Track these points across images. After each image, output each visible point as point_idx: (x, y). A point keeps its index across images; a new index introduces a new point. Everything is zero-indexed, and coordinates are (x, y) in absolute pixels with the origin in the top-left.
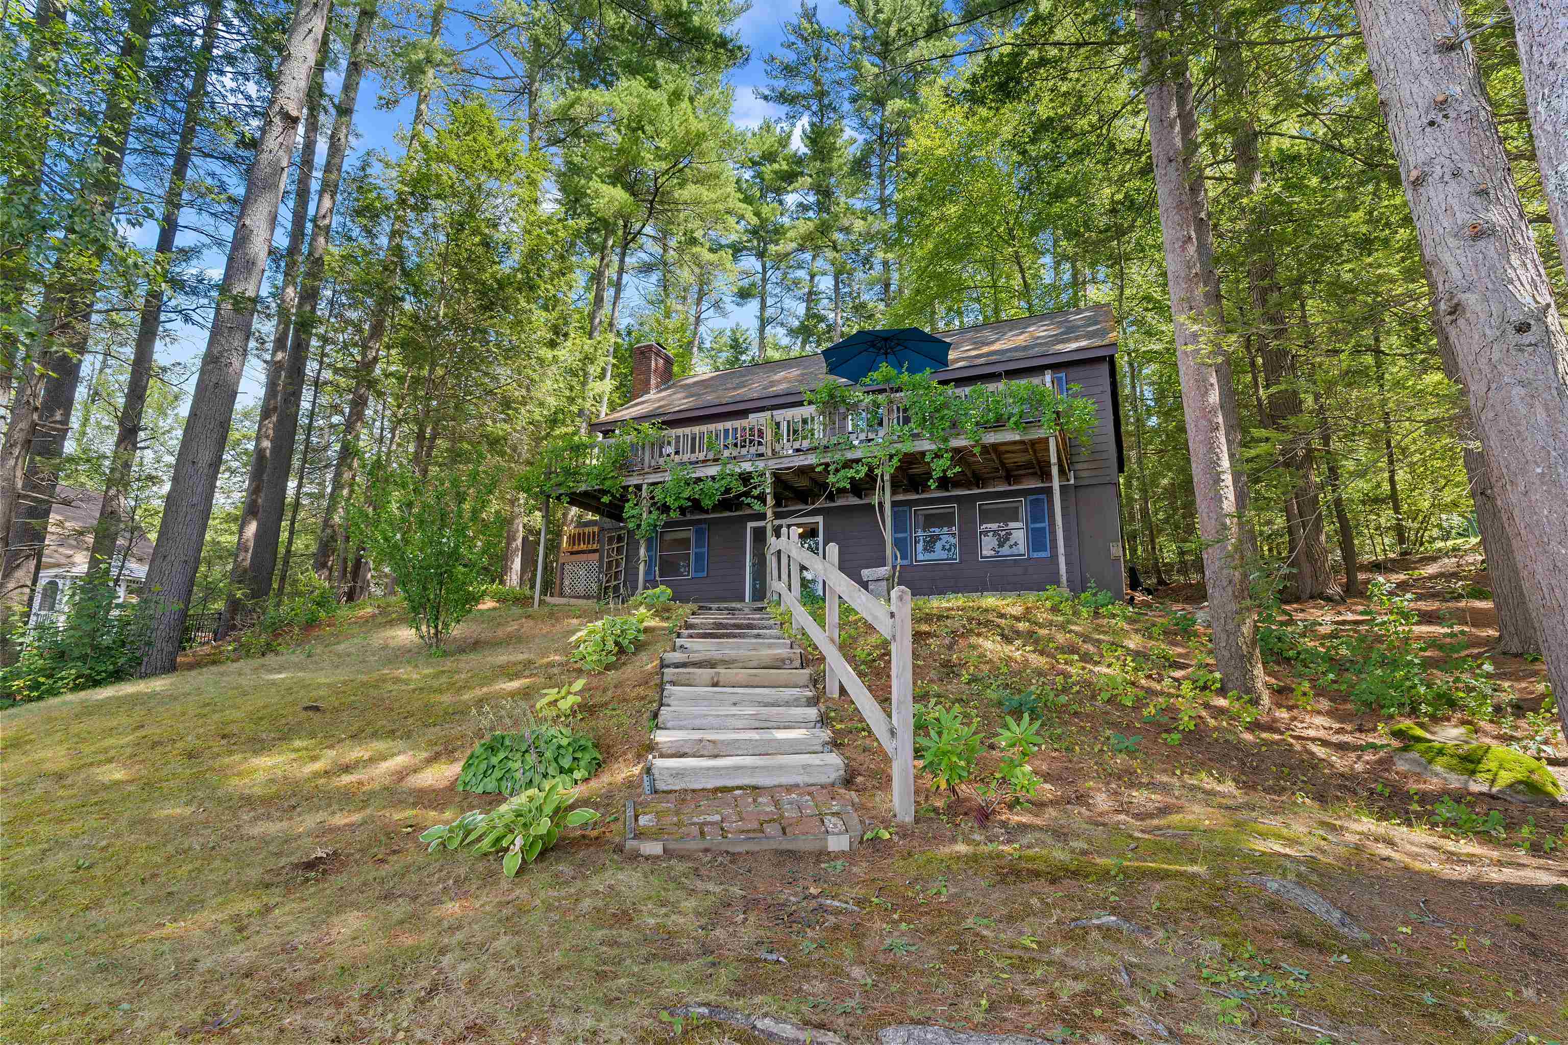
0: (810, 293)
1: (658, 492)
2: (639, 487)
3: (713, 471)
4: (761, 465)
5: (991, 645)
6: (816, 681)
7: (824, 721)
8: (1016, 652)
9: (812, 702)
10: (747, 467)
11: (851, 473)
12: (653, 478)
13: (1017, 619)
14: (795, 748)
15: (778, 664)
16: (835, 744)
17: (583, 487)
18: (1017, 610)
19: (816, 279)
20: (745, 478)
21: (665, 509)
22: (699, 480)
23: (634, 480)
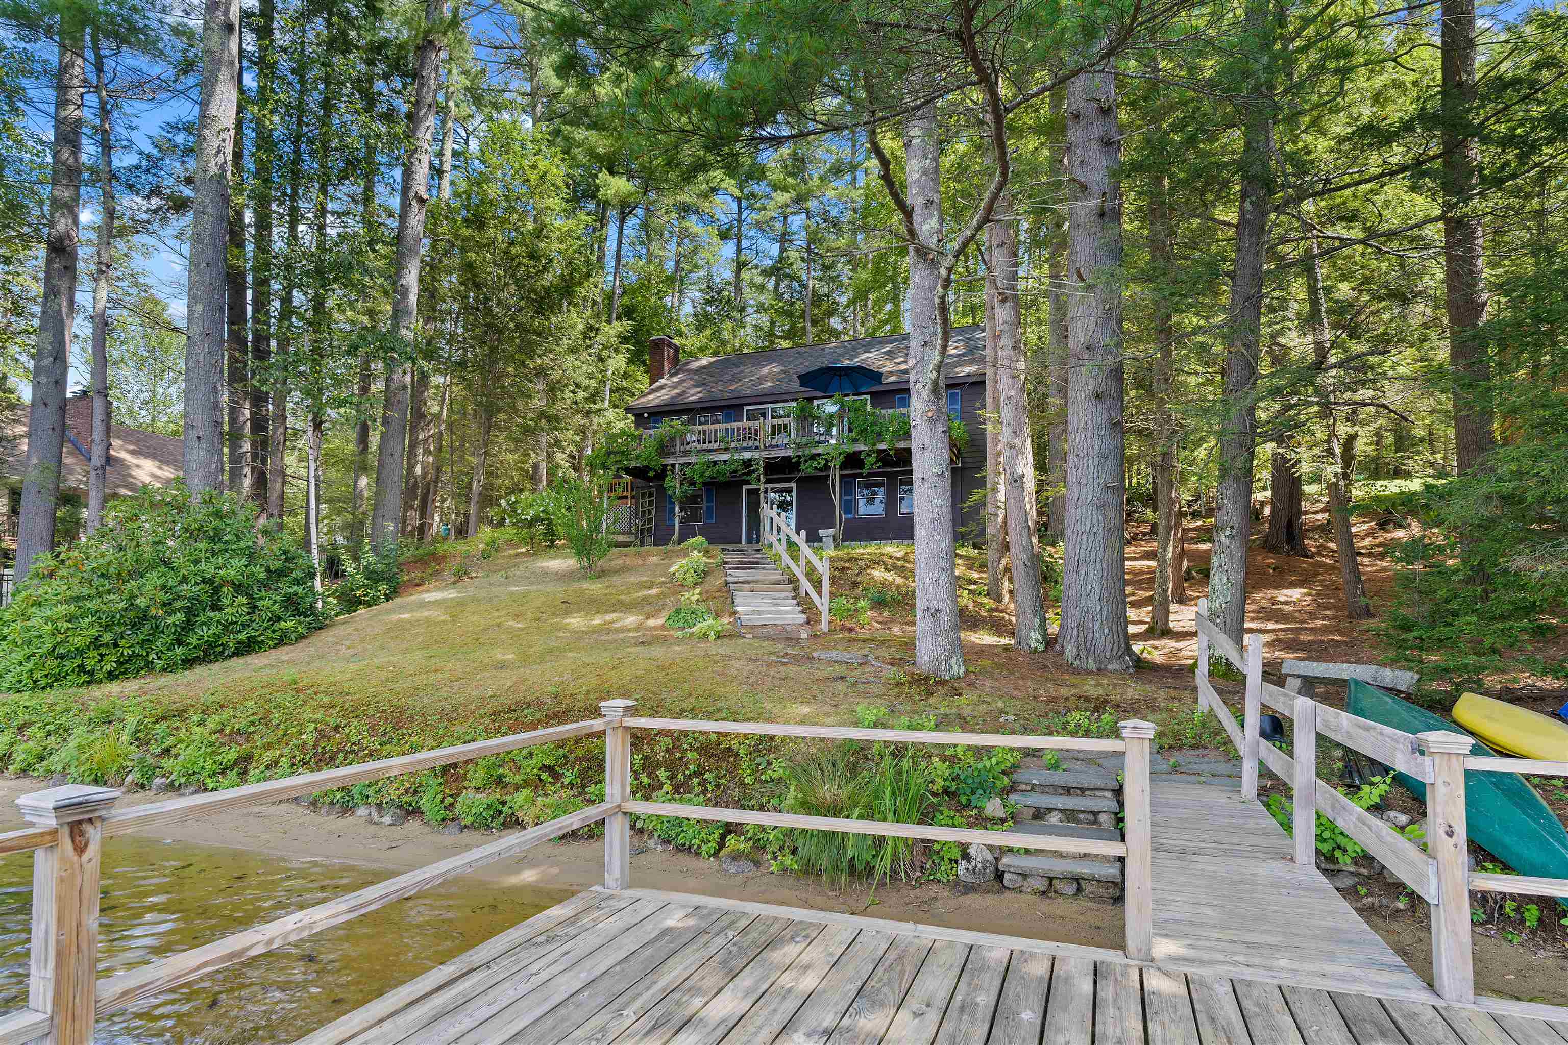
0: (783, 235)
1: (688, 471)
2: (673, 465)
3: (725, 457)
4: (756, 455)
5: (878, 574)
6: (796, 589)
7: (799, 604)
8: (889, 576)
9: (794, 598)
10: (747, 455)
11: (815, 464)
12: (683, 460)
13: (898, 559)
14: (787, 613)
15: (778, 583)
16: (803, 612)
17: (633, 464)
18: (900, 554)
19: (789, 220)
20: (747, 463)
21: (693, 483)
22: (715, 463)
23: (670, 461)
